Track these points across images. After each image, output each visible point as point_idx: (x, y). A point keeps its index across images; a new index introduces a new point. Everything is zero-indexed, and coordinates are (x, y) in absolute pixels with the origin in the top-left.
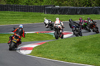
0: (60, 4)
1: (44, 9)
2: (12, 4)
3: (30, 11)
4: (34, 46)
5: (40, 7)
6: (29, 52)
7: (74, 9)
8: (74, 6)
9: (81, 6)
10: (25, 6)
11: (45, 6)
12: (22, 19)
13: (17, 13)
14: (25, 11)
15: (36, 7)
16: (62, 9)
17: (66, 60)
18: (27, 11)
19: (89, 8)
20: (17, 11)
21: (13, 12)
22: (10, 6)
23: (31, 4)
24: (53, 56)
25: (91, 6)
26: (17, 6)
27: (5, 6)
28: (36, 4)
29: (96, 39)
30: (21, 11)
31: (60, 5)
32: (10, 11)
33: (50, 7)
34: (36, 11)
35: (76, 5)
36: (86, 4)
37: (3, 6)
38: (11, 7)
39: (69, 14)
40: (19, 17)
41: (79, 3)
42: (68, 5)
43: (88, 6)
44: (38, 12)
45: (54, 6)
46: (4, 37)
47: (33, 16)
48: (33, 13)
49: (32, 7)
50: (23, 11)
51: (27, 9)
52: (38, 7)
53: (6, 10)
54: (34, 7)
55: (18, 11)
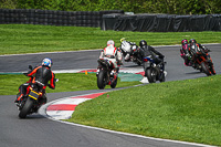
0: (136, 8)
1: (101, 19)
2: (29, 8)
3: (68, 24)
4: (77, 101)
5: (92, 14)
6: (68, 114)
7: (166, 19)
8: (165, 12)
9: (182, 13)
10: (58, 14)
11: (101, 13)
12: (51, 43)
13: (40, 29)
14: (58, 24)
15: (82, 14)
16: (141, 19)
17: (148, 133)
18: (63, 24)
19: (200, 16)
20: (39, 23)
21: (32, 25)
22: (25, 12)
23: (71, 8)
24: (119, 123)
25: (204, 12)
26: (39, 13)
27: (14, 12)
28: (83, 9)
29: (215, 85)
30: (49, 23)
31: (136, 10)
32: (24, 22)
33: (114, 15)
34: (82, 24)
35: (172, 11)
36: (193, 8)
37: (10, 12)
38: (28, 14)
39: (155, 30)
40: (45, 37)
41: (178, 6)
42: (152, 11)
43: (198, 11)
44: (87, 25)
45: (123, 12)
46: (12, 81)
47: (75, 35)
48: (75, 27)
49: (73, 15)
50: (53, 23)
51: (62, 19)
52: (87, 14)
53: (15, 22)
54: (77, 15)
55: (43, 23)
